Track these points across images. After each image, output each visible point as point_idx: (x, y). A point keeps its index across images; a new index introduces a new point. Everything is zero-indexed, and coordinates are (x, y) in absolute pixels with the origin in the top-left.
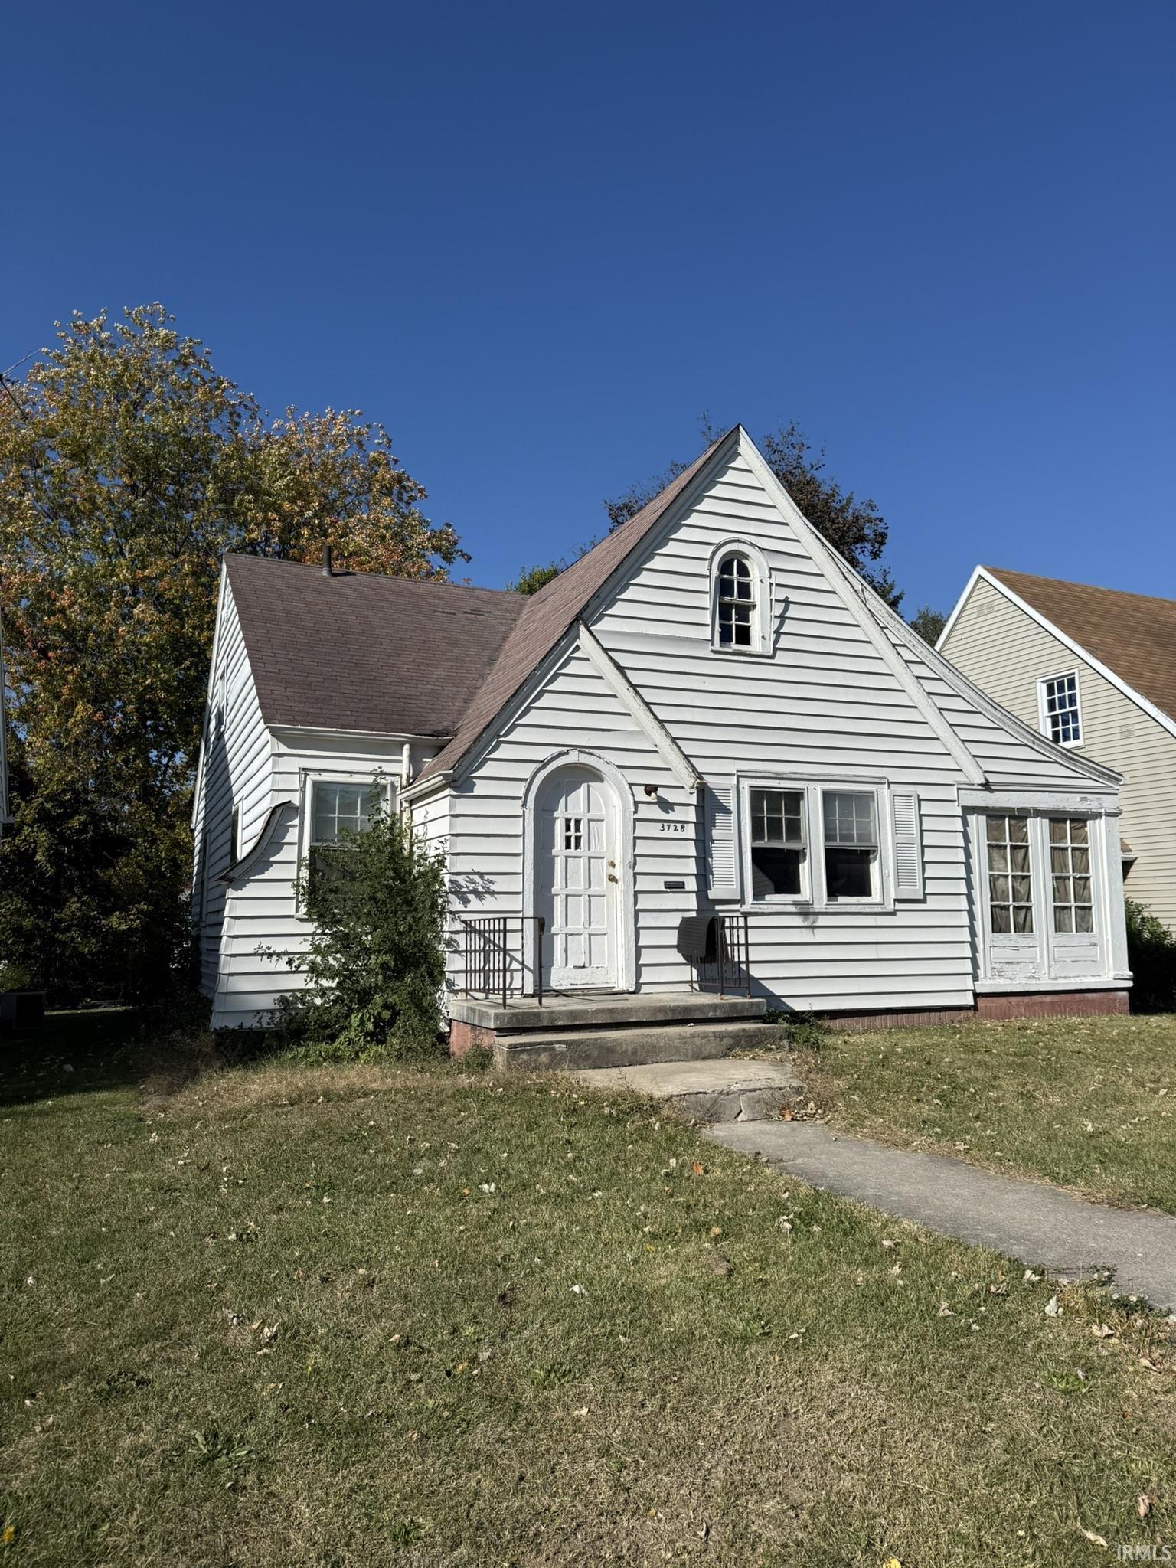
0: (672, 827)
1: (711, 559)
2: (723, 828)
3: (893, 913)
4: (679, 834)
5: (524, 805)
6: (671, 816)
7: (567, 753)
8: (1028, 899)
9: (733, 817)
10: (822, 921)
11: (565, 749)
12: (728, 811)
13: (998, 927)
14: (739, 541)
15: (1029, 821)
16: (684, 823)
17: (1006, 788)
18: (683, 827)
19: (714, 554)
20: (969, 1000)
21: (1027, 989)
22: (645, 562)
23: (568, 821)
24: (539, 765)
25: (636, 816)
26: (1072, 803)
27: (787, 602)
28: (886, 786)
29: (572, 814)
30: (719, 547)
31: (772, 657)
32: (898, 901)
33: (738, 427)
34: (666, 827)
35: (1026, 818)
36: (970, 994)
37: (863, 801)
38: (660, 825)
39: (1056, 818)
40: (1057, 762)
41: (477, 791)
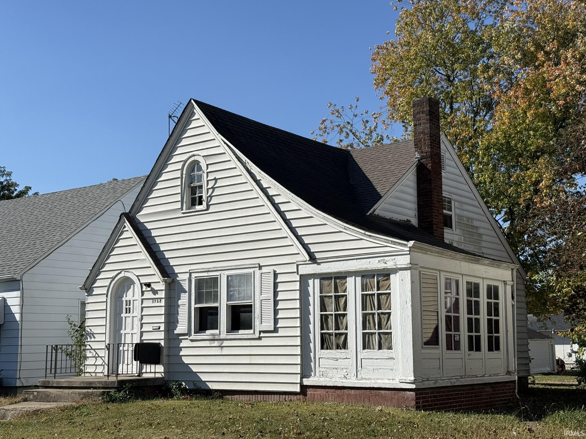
0: (157, 301)
1: (182, 169)
2: (184, 299)
3: (260, 338)
4: (159, 304)
5: (107, 296)
6: (157, 296)
7: (121, 273)
8: (346, 329)
9: (187, 294)
11: (119, 271)
12: (185, 292)
13: (325, 344)
14: (194, 155)
15: (348, 279)
16: (161, 299)
18: (160, 300)
19: (183, 166)
20: (297, 389)
21: (336, 384)
22: (158, 178)
23: (127, 301)
24: (110, 280)
25: (143, 297)
26: (374, 264)
27: (216, 180)
28: (258, 269)
29: (128, 299)
30: (185, 161)
31: (207, 209)
32: (260, 332)
33: (190, 100)
34: (154, 301)
35: (345, 278)
36: (299, 385)
37: (247, 278)
38: (152, 300)
39: (365, 275)
40: (362, 239)
41: (94, 293)
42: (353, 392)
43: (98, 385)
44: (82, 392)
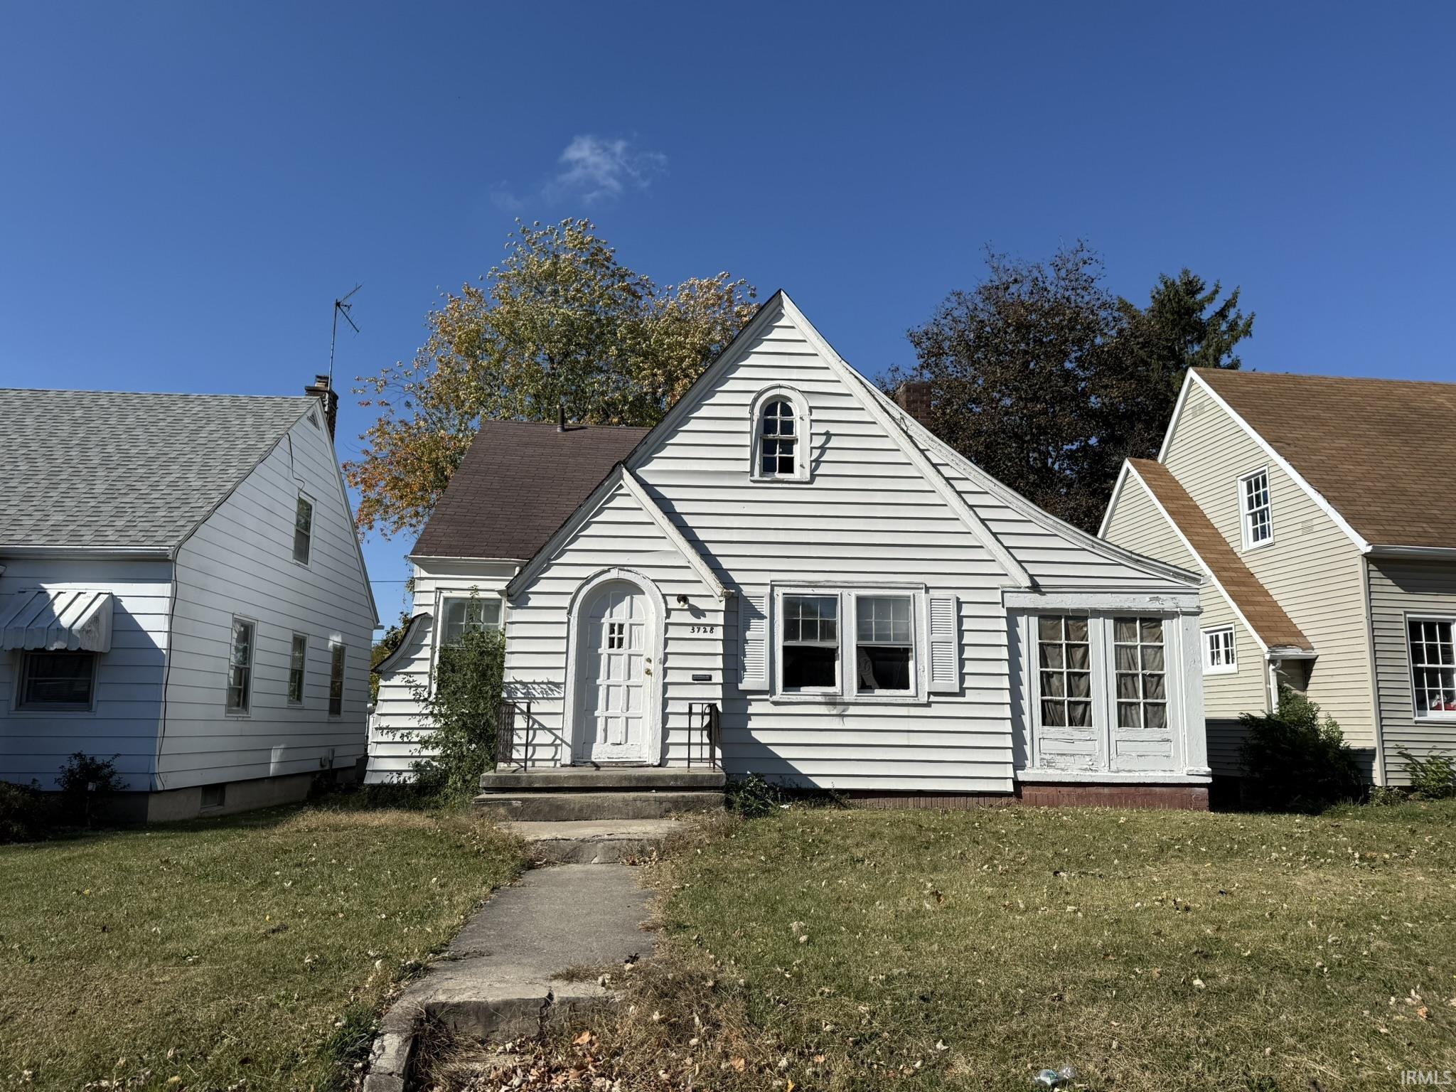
0: (702, 629)
1: (753, 405)
2: (757, 631)
3: (928, 705)
4: (708, 635)
5: (570, 613)
6: (702, 621)
7: (609, 571)
8: (1088, 695)
9: (766, 622)
10: (852, 710)
11: (606, 568)
12: (762, 617)
13: (1050, 716)
14: (780, 387)
15: (1089, 620)
16: (712, 626)
17: (1057, 590)
18: (712, 629)
19: (755, 400)
20: (1009, 787)
21: (1078, 780)
22: (692, 411)
23: (612, 626)
24: (579, 583)
25: (668, 621)
26: (1142, 603)
27: (828, 435)
28: (923, 591)
29: (617, 619)
30: (760, 394)
31: (811, 482)
32: (929, 694)
33: (779, 291)
34: (696, 629)
35: (1086, 618)
36: (1010, 782)
37: (901, 604)
38: (691, 628)
39: (1122, 619)
40: (1121, 564)
41: (530, 604)
42: (1106, 790)
43: (672, 784)
44: (666, 797)
